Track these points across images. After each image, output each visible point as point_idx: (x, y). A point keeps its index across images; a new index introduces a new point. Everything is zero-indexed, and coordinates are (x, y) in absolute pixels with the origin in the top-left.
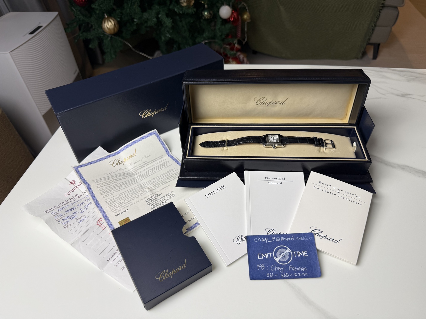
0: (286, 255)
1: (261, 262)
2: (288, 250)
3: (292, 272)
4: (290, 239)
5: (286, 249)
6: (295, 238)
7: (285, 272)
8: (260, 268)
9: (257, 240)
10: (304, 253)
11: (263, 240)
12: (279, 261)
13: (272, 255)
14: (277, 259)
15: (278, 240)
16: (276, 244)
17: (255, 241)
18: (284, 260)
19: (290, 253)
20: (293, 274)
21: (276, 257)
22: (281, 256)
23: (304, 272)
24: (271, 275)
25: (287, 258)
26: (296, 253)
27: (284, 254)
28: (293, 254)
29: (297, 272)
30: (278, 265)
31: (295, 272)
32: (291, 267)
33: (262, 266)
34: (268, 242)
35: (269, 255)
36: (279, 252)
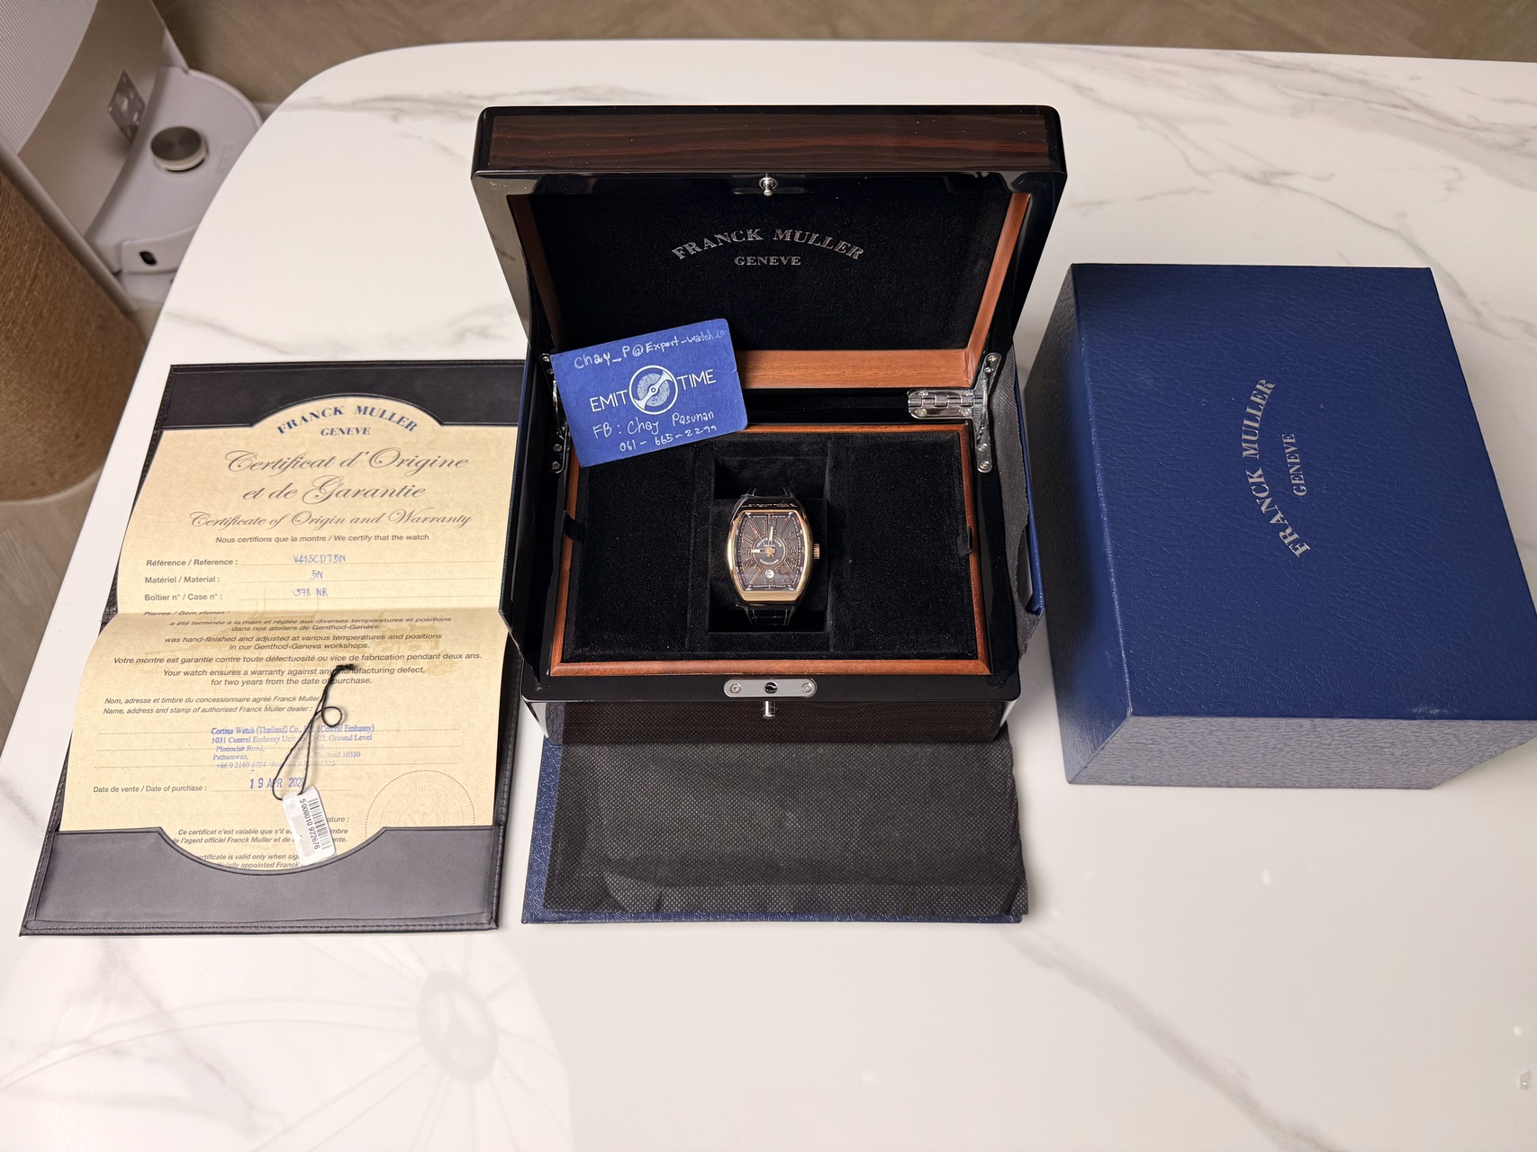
0: (661, 389)
19: (671, 383)
21: (637, 398)
25: (664, 397)
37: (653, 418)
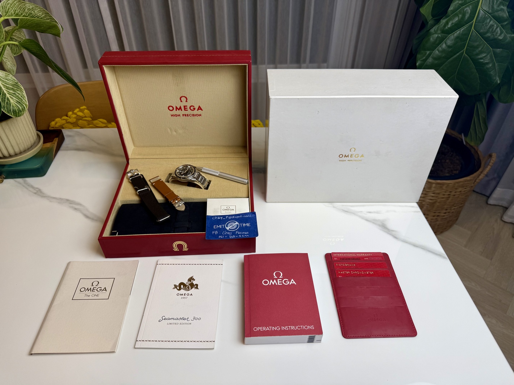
0: (234, 226)
1: (215, 230)
2: (237, 223)
3: (238, 235)
4: (239, 217)
5: (235, 222)
6: (242, 216)
7: (232, 235)
8: (214, 234)
9: (215, 218)
10: (248, 225)
11: (219, 218)
12: (229, 229)
13: (224, 226)
14: (228, 228)
15: (229, 218)
16: (228, 220)
17: (213, 219)
18: (232, 229)
19: (238, 225)
20: (238, 236)
21: (227, 226)
22: (231, 226)
23: (247, 234)
24: (222, 237)
25: (235, 227)
26: (242, 225)
27: (233, 225)
28: (240, 225)
29: (241, 235)
30: (228, 231)
31: (240, 235)
32: (237, 232)
33: (216, 232)
34: (222, 219)
35: (222, 226)
36: (229, 224)
37: (230, 232)
